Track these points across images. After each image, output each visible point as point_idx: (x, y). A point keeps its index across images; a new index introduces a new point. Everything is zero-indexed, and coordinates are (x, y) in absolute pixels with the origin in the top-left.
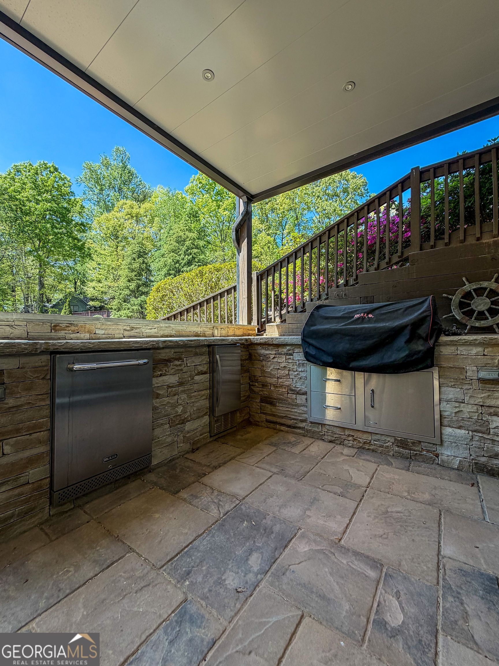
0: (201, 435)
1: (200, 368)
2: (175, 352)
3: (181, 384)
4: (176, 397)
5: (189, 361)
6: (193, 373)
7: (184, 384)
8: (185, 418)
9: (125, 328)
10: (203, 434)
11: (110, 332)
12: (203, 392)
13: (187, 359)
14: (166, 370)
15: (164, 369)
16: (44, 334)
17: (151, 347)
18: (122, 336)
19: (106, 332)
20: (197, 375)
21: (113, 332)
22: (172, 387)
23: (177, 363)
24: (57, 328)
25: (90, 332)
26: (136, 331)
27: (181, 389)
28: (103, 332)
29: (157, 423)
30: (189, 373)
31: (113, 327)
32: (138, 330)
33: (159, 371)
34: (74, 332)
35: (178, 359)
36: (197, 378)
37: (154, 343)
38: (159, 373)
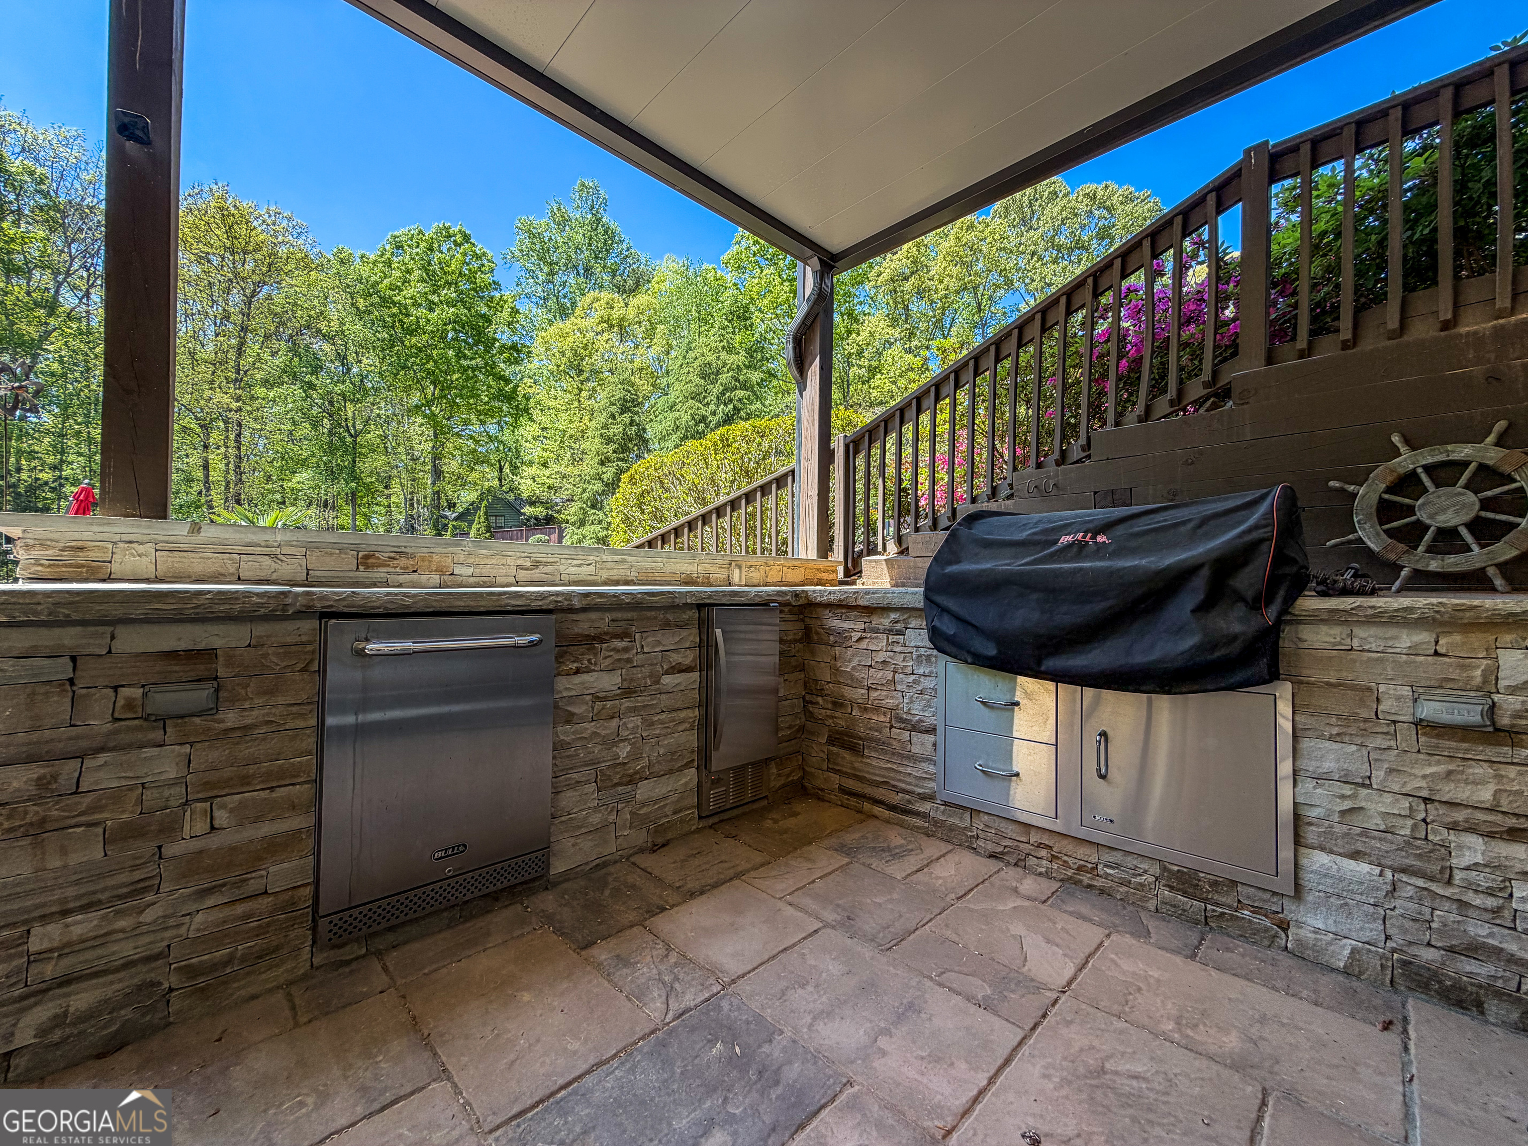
0: (675, 813)
1: (676, 658)
2: (613, 620)
3: (627, 692)
4: (615, 723)
5: (650, 640)
6: (659, 668)
7: (635, 692)
8: (637, 773)
9: (519, 562)
10: (680, 811)
11: (485, 571)
12: (683, 714)
13: (644, 635)
14: (589, 661)
15: (587, 657)
16: (341, 574)
17: (552, 607)
18: (512, 580)
19: (478, 571)
20: (667, 673)
21: (493, 572)
22: (605, 699)
23: (619, 644)
24: (370, 561)
25: (440, 571)
26: (546, 570)
27: (626, 703)
28: (470, 571)
29: (566, 780)
30: (646, 670)
31: (494, 562)
32: (549, 569)
33: (574, 662)
34: (406, 570)
35: (621, 636)
36: (667, 680)
37: (560, 599)
38: (574, 666)
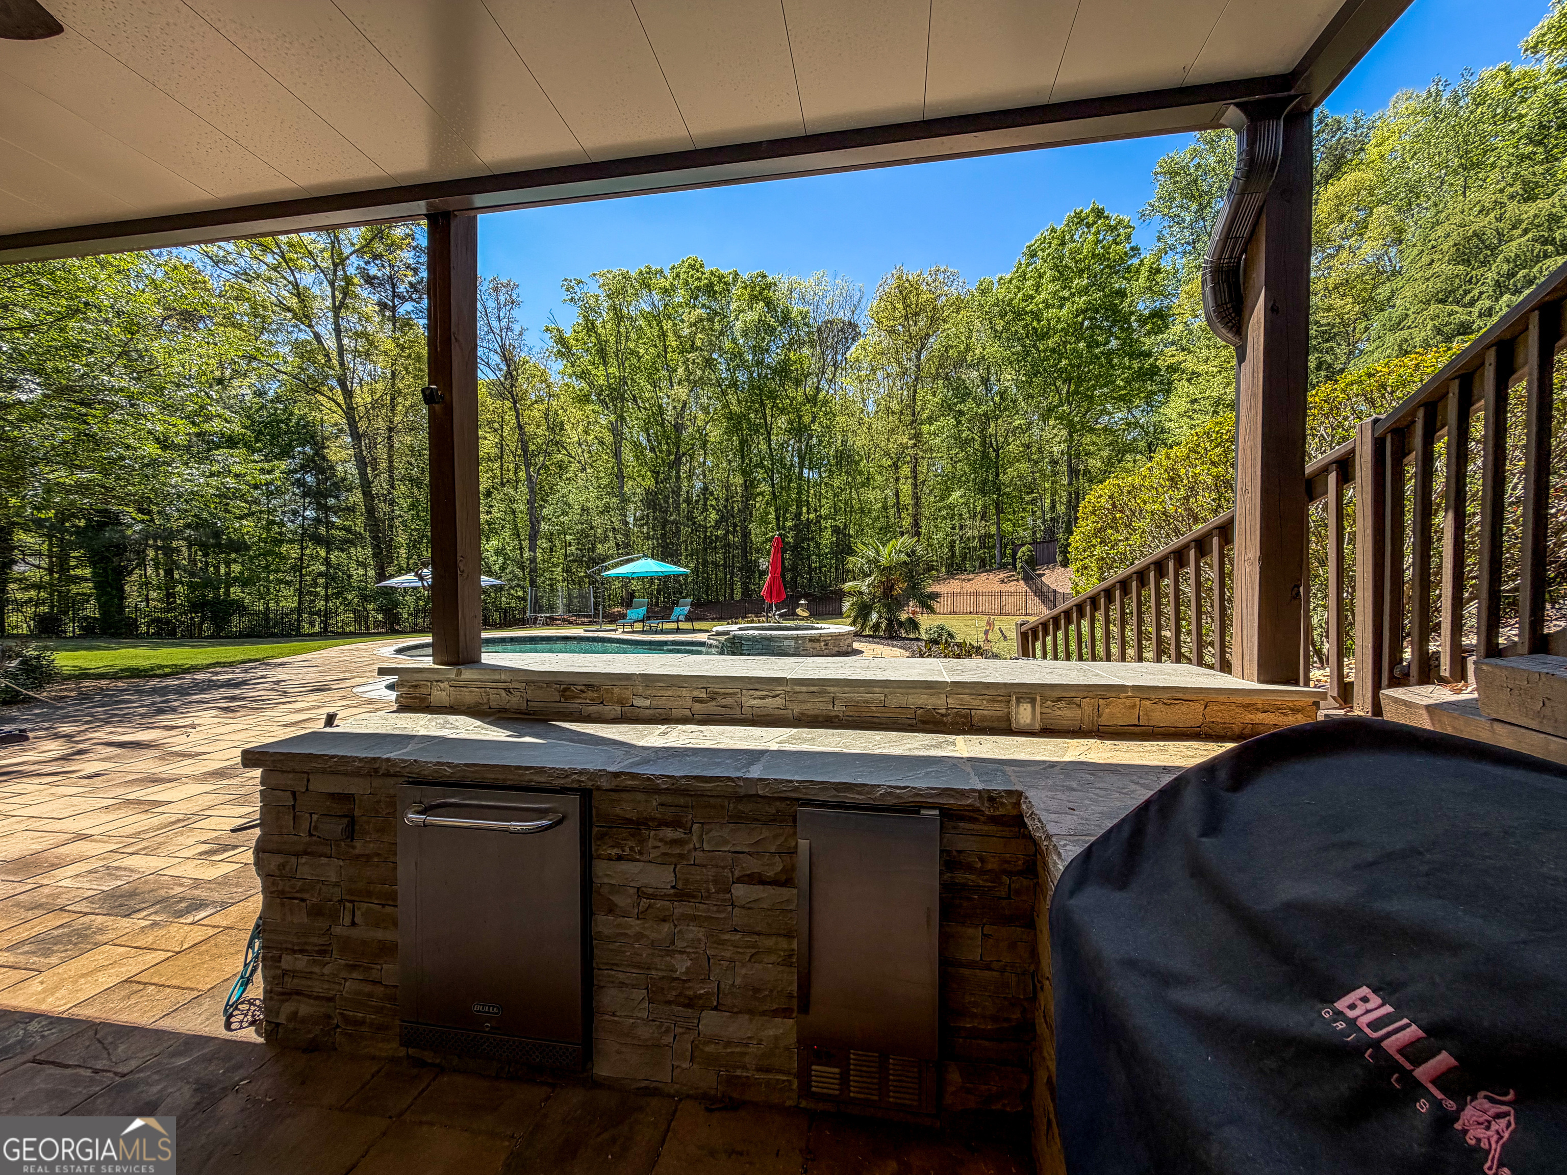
0: (759, 1069)
1: (753, 865)
2: (662, 804)
3: (681, 895)
4: (666, 928)
5: (714, 833)
6: (727, 873)
7: (694, 897)
8: (700, 997)
9: (695, 693)
10: (768, 1071)
11: (662, 702)
12: (770, 942)
13: (706, 827)
14: (631, 849)
15: (630, 843)
16: (548, 705)
18: (687, 712)
19: (654, 703)
20: (740, 880)
21: (669, 704)
22: (649, 897)
23: (669, 833)
24: (567, 693)
25: (621, 702)
27: (680, 909)
28: (647, 703)
29: (609, 976)
30: (710, 873)
31: (669, 693)
33: (613, 847)
34: (593, 702)
35: (675, 824)
36: (740, 891)
38: (614, 852)
